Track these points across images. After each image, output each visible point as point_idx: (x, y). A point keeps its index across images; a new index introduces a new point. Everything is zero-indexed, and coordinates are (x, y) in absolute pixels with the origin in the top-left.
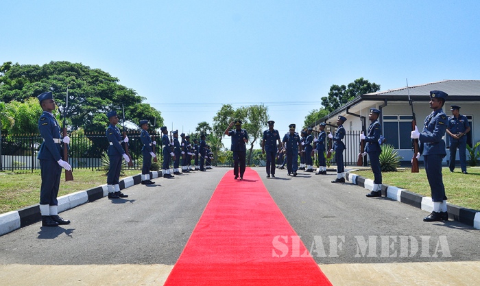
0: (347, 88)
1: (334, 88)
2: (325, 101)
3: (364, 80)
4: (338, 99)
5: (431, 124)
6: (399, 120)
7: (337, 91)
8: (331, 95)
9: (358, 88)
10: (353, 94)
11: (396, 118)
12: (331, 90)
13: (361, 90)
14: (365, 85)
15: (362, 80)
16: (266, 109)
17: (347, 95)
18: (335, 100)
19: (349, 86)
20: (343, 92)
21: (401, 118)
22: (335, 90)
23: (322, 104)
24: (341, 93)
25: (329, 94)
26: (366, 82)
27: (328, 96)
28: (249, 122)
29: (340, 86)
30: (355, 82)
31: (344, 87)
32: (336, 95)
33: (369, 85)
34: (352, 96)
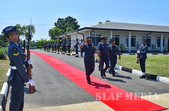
0: (64, 20)
1: (59, 19)
2: (56, 24)
3: (71, 17)
4: (61, 23)
5: (143, 49)
6: (95, 36)
7: (60, 21)
8: (58, 22)
9: (69, 20)
10: (66, 22)
11: (95, 35)
12: (58, 20)
13: (70, 20)
14: (71, 19)
15: (70, 17)
16: (34, 27)
17: (64, 22)
18: (60, 24)
19: (65, 19)
20: (63, 21)
21: (96, 35)
22: (60, 20)
23: (55, 25)
24: (62, 21)
25: (57, 21)
26: (71, 18)
27: (57, 22)
28: (27, 31)
29: (62, 19)
30: (68, 17)
31: (63, 19)
32: (60, 22)
33: (73, 19)
34: (66, 23)
